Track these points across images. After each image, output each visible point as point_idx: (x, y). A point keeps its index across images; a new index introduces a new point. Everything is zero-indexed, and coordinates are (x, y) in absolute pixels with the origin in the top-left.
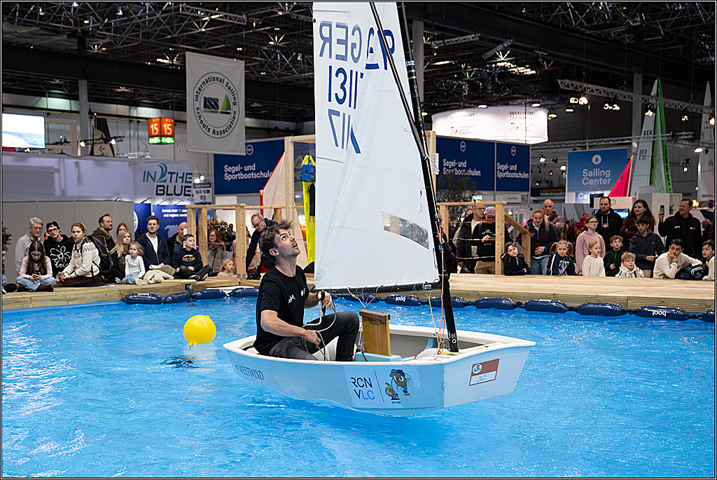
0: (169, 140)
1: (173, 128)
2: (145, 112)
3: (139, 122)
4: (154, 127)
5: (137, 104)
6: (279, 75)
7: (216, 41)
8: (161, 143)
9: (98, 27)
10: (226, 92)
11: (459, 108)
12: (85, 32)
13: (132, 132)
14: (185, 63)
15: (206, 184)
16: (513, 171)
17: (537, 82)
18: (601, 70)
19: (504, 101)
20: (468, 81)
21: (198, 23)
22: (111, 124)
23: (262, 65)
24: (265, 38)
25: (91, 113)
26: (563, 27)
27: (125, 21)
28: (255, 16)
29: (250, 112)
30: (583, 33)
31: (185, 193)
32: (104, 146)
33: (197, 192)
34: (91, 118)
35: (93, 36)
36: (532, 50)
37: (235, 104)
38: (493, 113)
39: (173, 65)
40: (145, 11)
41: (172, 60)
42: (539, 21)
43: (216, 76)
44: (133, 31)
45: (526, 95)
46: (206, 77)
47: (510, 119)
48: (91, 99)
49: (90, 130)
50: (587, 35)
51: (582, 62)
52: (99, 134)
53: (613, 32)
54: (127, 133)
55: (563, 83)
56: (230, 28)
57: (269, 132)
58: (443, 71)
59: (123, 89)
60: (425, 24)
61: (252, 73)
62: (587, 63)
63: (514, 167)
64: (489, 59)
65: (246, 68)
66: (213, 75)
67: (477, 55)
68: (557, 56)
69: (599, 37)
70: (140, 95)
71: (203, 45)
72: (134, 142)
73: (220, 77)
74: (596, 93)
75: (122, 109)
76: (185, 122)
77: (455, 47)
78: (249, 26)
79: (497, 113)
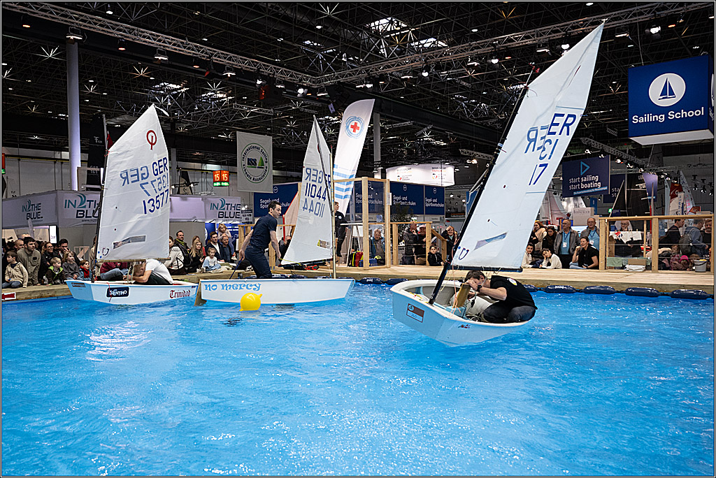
0: (226, 184)
1: (228, 176)
2: (210, 167)
3: (207, 173)
4: (217, 176)
5: (207, 162)
6: (293, 144)
7: (255, 124)
8: (221, 186)
9: (183, 117)
10: (261, 155)
11: (402, 165)
12: (175, 120)
13: (203, 180)
14: (236, 137)
15: (248, 210)
16: (435, 203)
17: (447, 150)
18: (484, 143)
19: (429, 161)
20: (407, 149)
21: (244, 114)
22: (190, 174)
23: (282, 139)
24: (284, 122)
25: (178, 168)
26: (461, 119)
27: (199, 113)
28: (278, 110)
29: (276, 167)
30: (473, 122)
31: (236, 216)
32: (186, 188)
33: (243, 216)
34: (178, 171)
35: (180, 122)
36: (444, 131)
37: (266, 162)
38: (422, 168)
39: (228, 138)
40: (211, 107)
41: (228, 136)
42: (447, 114)
43: (255, 145)
44: (204, 119)
45: (441, 157)
46: (249, 146)
47: (432, 172)
48: (178, 160)
49: (177, 178)
50: (476, 123)
51: (473, 139)
52: (183, 181)
53: (490, 122)
54: (200, 180)
55: (463, 151)
56: (263, 117)
57: (287, 179)
58: (392, 142)
59: (198, 154)
60: (381, 116)
61: (277, 143)
62: (476, 139)
63: (435, 201)
64: (419, 136)
65: (273, 140)
66: (253, 145)
67: (411, 133)
68: (459, 135)
69: (482, 124)
70: (208, 157)
71: (247, 127)
72: (204, 185)
73: (257, 146)
74: (481, 157)
75: (197, 165)
76: (236, 173)
77: (399, 128)
78: (274, 116)
79: (424, 168)
